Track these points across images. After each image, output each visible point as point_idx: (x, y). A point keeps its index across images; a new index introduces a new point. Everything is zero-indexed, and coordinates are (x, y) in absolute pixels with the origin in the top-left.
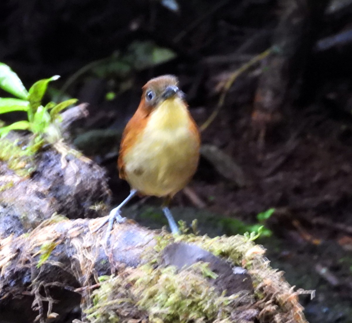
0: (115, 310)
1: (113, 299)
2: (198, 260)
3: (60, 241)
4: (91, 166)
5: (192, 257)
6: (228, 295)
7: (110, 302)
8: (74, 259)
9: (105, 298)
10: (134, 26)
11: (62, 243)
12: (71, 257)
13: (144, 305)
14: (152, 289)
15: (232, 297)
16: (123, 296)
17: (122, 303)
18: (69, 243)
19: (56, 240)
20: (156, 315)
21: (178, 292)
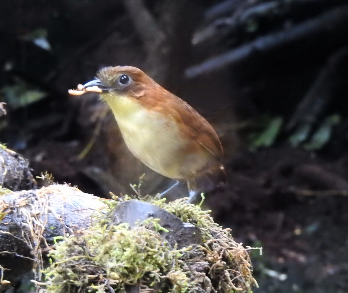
0: (73, 267)
1: (71, 256)
2: (150, 216)
3: (9, 211)
4: (16, 157)
5: (143, 213)
6: (179, 248)
7: (68, 259)
8: (24, 227)
9: (62, 256)
10: (8, 67)
11: (12, 213)
12: (21, 224)
13: (101, 260)
14: (108, 245)
15: (184, 249)
16: (80, 253)
17: (79, 259)
18: (18, 212)
19: (5, 210)
20: (112, 270)
21: (133, 245)
